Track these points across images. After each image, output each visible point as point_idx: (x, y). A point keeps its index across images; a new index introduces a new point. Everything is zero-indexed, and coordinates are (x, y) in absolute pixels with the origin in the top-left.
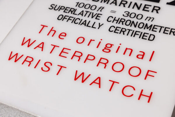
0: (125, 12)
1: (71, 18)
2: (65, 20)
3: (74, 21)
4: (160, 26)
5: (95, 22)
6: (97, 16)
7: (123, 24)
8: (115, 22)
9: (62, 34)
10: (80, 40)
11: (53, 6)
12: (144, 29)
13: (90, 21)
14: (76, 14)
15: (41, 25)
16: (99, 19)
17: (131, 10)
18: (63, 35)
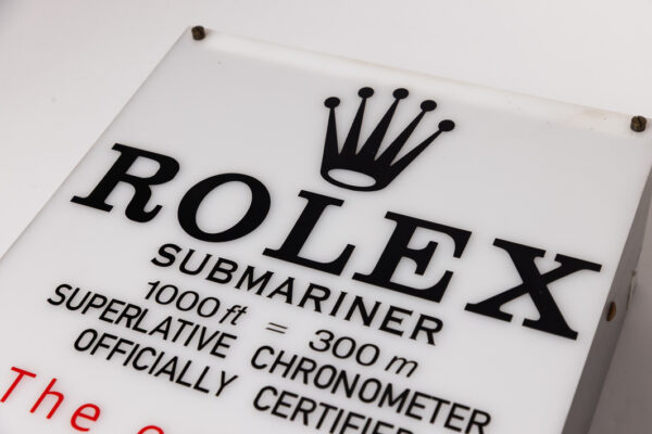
0: (318, 333)
1: (123, 346)
2: (103, 353)
3: (134, 360)
4: (435, 399)
5: (207, 369)
6: (219, 343)
7: (306, 381)
8: (281, 369)
9: (83, 412)
11: (63, 290)
12: (380, 405)
13: (189, 363)
14: (144, 331)
15: (14, 369)
16: (223, 356)
17: (340, 326)
18: (86, 417)
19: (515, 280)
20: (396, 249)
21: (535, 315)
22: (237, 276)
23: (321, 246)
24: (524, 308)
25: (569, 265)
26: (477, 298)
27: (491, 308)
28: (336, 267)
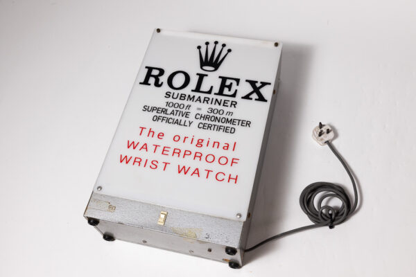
0: (209, 109)
1: (164, 119)
2: (160, 121)
3: (168, 121)
4: (238, 120)
5: (185, 121)
6: (187, 114)
7: (208, 120)
8: (202, 118)
10: (176, 138)
11: (145, 107)
12: (226, 123)
13: (181, 120)
14: (168, 114)
15: (140, 127)
16: (188, 117)
17: (214, 107)
18: (161, 135)
19: (251, 90)
20: (223, 86)
21: (257, 97)
22: (186, 98)
23: (204, 87)
24: (255, 96)
25: (264, 84)
26: (244, 95)
27: (247, 97)
28: (209, 92)
